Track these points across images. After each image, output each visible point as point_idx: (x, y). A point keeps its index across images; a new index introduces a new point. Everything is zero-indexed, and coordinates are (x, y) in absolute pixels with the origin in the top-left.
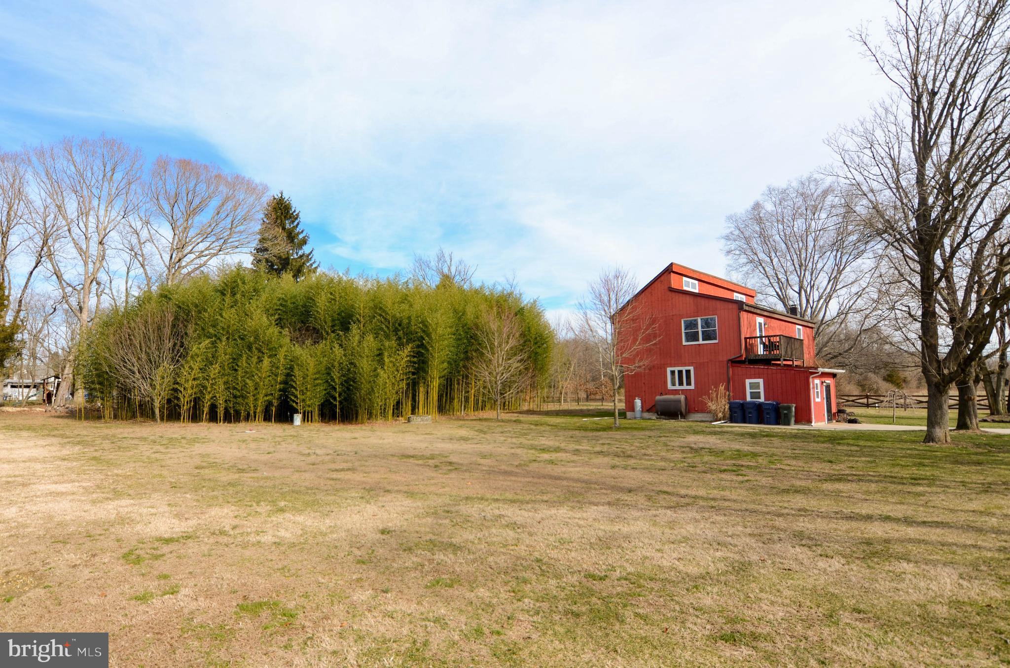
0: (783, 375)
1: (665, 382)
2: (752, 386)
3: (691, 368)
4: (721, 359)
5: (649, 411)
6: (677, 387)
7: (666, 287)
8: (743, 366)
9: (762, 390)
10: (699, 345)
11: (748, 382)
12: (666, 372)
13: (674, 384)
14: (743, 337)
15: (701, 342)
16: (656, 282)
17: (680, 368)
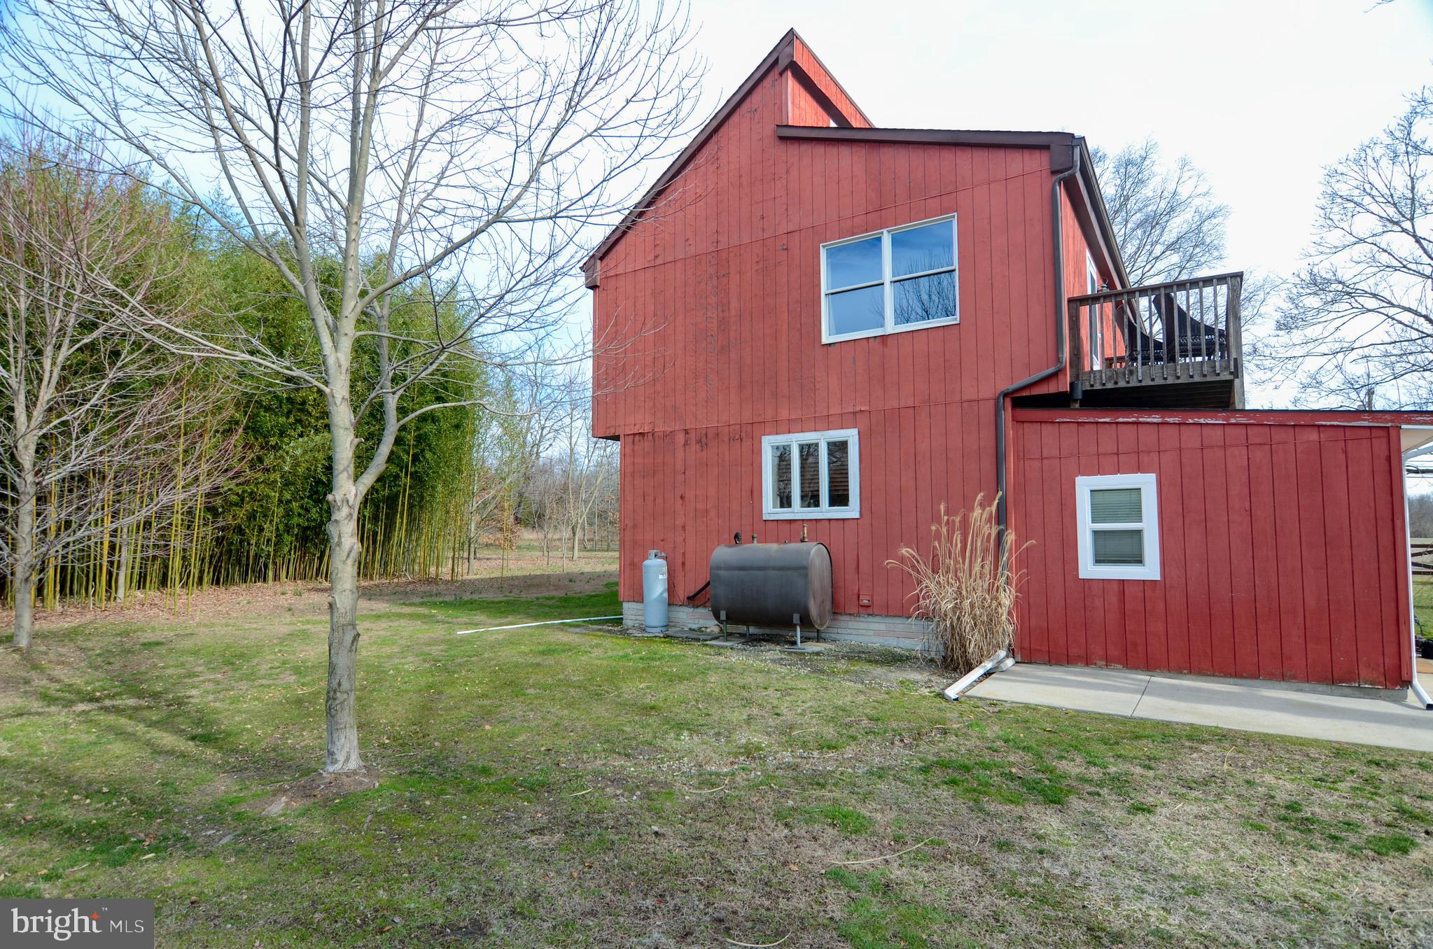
0: (1260, 455)
1: (755, 493)
2: (1104, 505)
3: (851, 436)
4: (970, 394)
5: (694, 600)
6: (798, 511)
7: (769, 129)
8: (1062, 416)
9: (1149, 525)
10: (883, 338)
11: (1085, 486)
12: (757, 452)
13: (785, 501)
14: (1066, 296)
15: (890, 327)
16: (735, 118)
17: (809, 437)
